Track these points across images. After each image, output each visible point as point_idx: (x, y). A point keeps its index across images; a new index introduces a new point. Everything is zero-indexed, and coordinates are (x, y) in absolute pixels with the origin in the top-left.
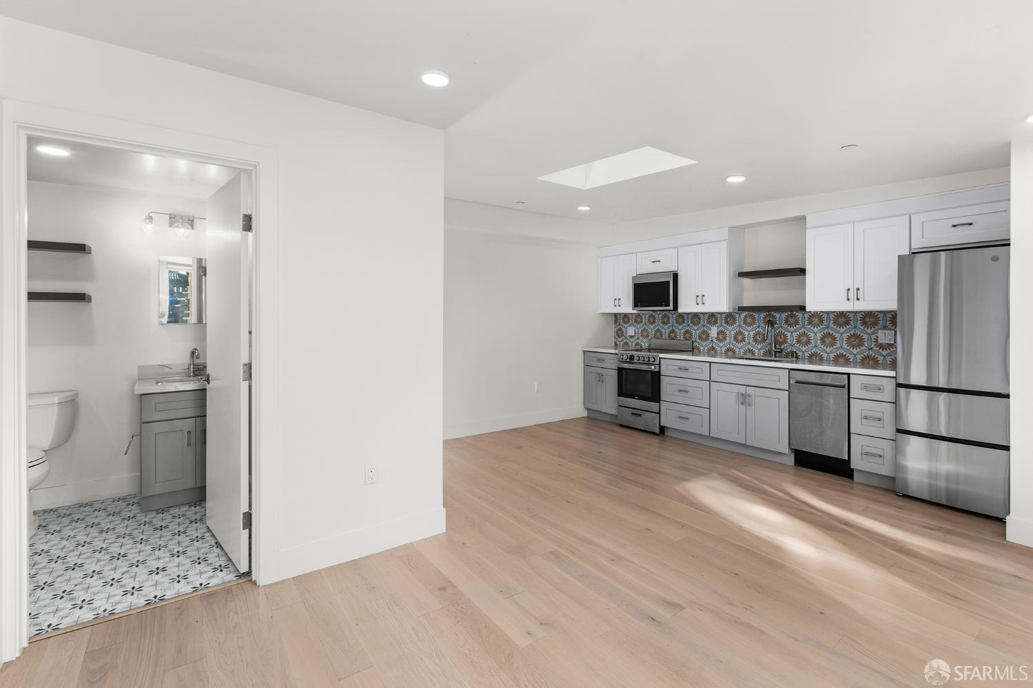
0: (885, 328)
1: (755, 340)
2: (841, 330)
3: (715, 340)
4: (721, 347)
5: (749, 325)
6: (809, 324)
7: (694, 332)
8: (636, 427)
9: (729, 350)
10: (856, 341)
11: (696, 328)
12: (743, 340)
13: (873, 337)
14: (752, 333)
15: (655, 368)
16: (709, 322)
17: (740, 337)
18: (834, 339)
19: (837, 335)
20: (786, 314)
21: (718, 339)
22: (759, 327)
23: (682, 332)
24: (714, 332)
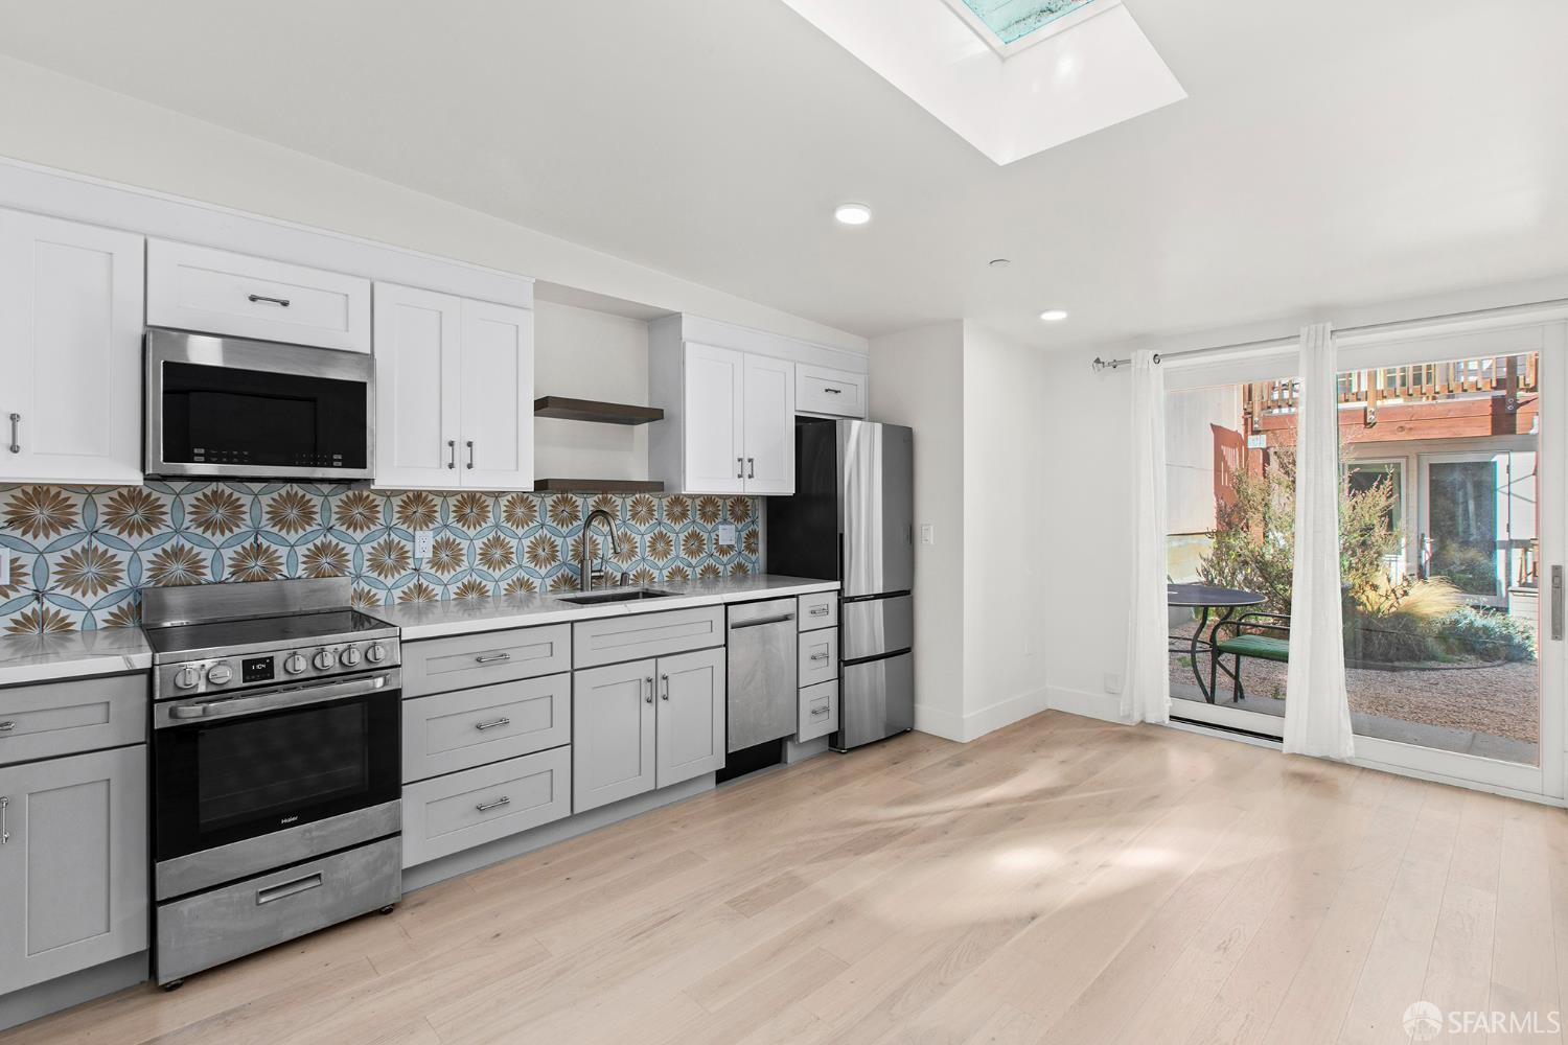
0: (725, 521)
1: (535, 557)
2: (677, 527)
3: (426, 568)
4: (446, 584)
5: (519, 523)
6: (633, 517)
7: (350, 549)
8: (288, 935)
9: (469, 588)
10: (695, 543)
11: (359, 535)
12: (506, 559)
13: (713, 536)
14: (526, 542)
15: (385, 683)
16: (406, 519)
17: (498, 554)
18: (668, 543)
19: (673, 537)
20: (596, 498)
21: (436, 563)
22: (542, 526)
23: (302, 550)
24: (423, 543)
